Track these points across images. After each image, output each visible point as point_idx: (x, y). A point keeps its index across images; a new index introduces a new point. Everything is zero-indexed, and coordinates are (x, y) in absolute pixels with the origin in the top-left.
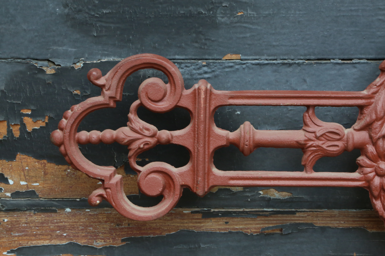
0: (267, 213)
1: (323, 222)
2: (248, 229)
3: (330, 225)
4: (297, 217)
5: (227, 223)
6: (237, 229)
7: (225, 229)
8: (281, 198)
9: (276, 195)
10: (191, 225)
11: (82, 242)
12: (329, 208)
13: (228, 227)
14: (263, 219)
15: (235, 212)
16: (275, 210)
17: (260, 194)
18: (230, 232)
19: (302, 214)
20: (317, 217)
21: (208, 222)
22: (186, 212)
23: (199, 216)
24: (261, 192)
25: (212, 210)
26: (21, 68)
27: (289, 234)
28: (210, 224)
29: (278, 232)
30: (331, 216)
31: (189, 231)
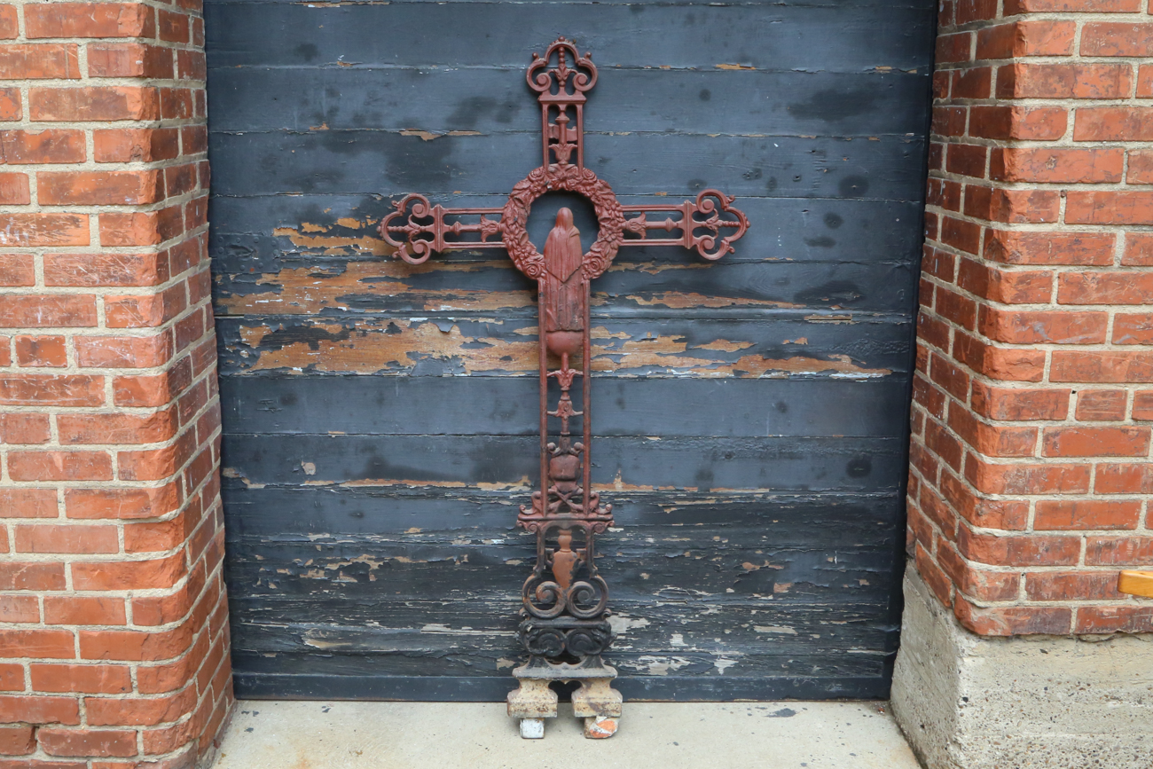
0: (472, 262)
1: (498, 266)
2: (465, 269)
3: (501, 267)
4: (486, 264)
5: (456, 267)
6: (460, 270)
8: (479, 255)
9: (476, 253)
11: (391, 276)
12: (500, 260)
13: (455, 269)
14: (471, 265)
15: (459, 262)
16: (476, 260)
18: (457, 271)
19: (488, 263)
20: (495, 263)
23: (445, 264)
24: (470, 252)
25: (449, 261)
26: (366, 198)
27: (483, 271)
29: (478, 271)
30: (501, 263)
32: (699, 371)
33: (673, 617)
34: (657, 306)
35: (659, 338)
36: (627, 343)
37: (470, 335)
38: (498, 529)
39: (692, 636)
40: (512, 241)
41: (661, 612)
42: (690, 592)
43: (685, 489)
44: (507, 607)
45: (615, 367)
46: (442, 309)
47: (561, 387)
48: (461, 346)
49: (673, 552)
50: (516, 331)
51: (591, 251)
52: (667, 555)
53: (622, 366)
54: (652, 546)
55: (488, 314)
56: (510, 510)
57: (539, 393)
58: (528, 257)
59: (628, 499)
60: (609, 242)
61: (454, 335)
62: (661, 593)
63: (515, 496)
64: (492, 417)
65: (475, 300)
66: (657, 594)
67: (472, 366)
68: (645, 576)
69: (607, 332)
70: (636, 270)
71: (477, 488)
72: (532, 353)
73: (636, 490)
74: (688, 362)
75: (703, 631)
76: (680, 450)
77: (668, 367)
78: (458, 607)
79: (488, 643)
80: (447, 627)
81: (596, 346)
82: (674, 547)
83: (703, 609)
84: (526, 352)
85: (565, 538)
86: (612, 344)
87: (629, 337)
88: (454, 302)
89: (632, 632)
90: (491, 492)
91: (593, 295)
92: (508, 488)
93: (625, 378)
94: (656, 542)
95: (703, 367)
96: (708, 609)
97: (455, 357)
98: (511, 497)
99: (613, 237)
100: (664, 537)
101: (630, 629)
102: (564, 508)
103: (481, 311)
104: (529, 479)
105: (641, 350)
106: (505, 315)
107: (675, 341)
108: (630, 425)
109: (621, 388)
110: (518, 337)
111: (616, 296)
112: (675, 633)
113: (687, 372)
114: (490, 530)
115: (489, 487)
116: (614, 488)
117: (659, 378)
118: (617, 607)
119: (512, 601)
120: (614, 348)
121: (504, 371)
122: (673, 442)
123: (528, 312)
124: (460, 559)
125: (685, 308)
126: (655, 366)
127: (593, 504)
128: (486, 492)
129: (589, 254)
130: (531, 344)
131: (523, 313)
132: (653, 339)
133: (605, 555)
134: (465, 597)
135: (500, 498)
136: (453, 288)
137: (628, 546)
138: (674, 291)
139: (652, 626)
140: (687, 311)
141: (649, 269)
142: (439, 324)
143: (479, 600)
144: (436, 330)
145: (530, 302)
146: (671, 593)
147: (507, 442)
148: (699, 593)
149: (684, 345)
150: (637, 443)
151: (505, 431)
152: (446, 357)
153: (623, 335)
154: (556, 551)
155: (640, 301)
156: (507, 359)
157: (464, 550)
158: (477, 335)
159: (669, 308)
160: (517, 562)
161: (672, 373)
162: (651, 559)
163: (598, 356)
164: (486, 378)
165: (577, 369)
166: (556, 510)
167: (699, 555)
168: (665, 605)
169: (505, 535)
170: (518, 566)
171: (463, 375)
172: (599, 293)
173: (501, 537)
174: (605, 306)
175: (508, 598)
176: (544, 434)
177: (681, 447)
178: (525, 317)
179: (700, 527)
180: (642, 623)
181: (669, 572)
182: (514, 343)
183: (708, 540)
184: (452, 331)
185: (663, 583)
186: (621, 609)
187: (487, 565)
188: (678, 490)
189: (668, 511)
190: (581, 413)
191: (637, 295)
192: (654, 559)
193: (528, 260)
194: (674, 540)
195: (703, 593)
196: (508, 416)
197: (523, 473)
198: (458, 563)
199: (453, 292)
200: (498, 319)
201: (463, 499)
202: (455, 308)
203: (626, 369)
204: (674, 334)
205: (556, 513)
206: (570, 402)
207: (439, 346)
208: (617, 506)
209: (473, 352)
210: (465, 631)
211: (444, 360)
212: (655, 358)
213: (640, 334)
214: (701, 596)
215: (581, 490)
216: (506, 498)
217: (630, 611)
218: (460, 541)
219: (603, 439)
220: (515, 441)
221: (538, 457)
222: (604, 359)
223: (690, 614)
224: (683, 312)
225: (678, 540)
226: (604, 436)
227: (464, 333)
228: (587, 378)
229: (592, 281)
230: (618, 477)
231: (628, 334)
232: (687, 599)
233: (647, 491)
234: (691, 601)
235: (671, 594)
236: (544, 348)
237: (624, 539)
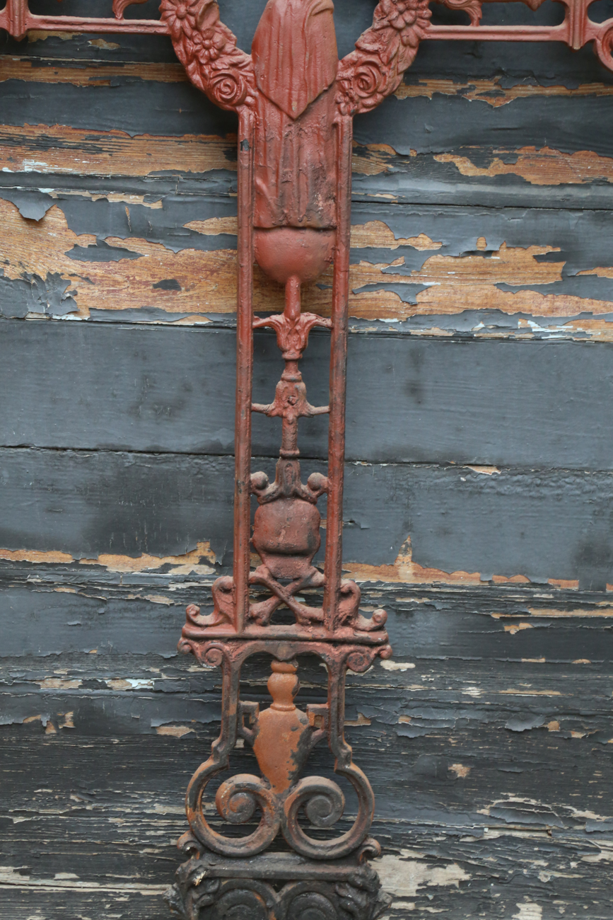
0: (95, 64)
1: (150, 75)
2: (77, 80)
3: (157, 79)
4: (125, 69)
5: (56, 73)
6: (66, 80)
7: (54, 80)
8: (110, 48)
9: (104, 45)
10: (20, 74)
12: (156, 61)
13: (57, 77)
14: (92, 70)
15: (64, 62)
16: (103, 61)
17: (89, 44)
18: (60, 84)
19: (129, 67)
20: (144, 70)
21: (38, 72)
22: (16, 59)
23: (29, 65)
24: (90, 42)
25: (42, 59)
27: (117, 87)
28: (39, 74)
29: (107, 85)
30: (157, 70)
31: (18, 80)
32: (589, 327)
33: (521, 865)
34: (501, 180)
35: (504, 251)
36: (433, 260)
37: (89, 230)
38: (141, 657)
39: (562, 911)
40: (181, 18)
41: (494, 853)
42: (560, 810)
43: (551, 582)
44: (157, 829)
45: (405, 312)
46: (27, 169)
47: (284, 351)
48: (67, 254)
49: (524, 720)
50: (191, 225)
51: (358, 48)
52: (507, 726)
53: (420, 310)
54: (475, 705)
55: (129, 185)
56: (170, 617)
57: (236, 365)
58: (217, 57)
59: (425, 600)
60: (399, 30)
61: (54, 228)
62: (492, 809)
63: (180, 586)
64: (134, 411)
65: (100, 151)
66: (486, 812)
67: (92, 299)
68: (460, 770)
69: (388, 233)
70: (458, 97)
71: (97, 567)
72: (224, 275)
73: (443, 581)
74: (566, 305)
75: (587, 900)
76: (541, 498)
77: (521, 315)
78: (48, 827)
79: (112, 910)
80: (23, 873)
81: (363, 264)
82: (524, 710)
83: (586, 849)
84: (212, 272)
85: (282, 679)
86: (400, 261)
87: (436, 247)
88: (54, 153)
89: (428, 893)
90: (129, 576)
91: (360, 151)
92: (166, 567)
93: (425, 337)
94: (486, 697)
95: (599, 317)
96: (597, 851)
97: (55, 278)
98: (173, 588)
99: (408, 18)
100: (503, 685)
101: (425, 888)
102: (284, 615)
103: (114, 178)
104: (211, 549)
105: (463, 276)
106: (167, 188)
107: (538, 258)
108: (435, 440)
109: (416, 358)
110: (194, 238)
111: (413, 154)
112: (524, 902)
113: (564, 328)
114: (124, 659)
115: (125, 564)
116: (397, 574)
117: (501, 339)
118: (397, 837)
119: (168, 816)
120: (407, 267)
121: (163, 311)
122: (528, 479)
123: (218, 183)
124: (57, 721)
125: (562, 186)
126: (493, 313)
127: (346, 606)
128: (117, 576)
129: (353, 55)
130: (222, 255)
131: (205, 185)
132: (489, 253)
133: (373, 720)
134: (63, 806)
135: (148, 589)
136: (51, 122)
137: (423, 701)
138: (542, 145)
139: (475, 883)
140: (569, 191)
141: (488, 94)
142: (17, 202)
143: (96, 812)
144: (13, 215)
145: (222, 161)
146: (516, 809)
147: (165, 467)
148: (578, 813)
149: (559, 267)
150: (446, 479)
151: (163, 444)
152: (36, 277)
153: (424, 242)
154: (262, 707)
155: (465, 167)
156: (169, 285)
157: (65, 701)
158: (105, 231)
159: (529, 183)
160: (181, 731)
161: (529, 330)
162: (474, 733)
163: (368, 287)
164: (122, 327)
165: (320, 313)
166: (264, 618)
167: (580, 729)
168: (502, 837)
169: (157, 670)
170: (183, 740)
171: (71, 317)
172: (373, 146)
173: (148, 675)
174: (387, 175)
175: (159, 809)
176: (243, 453)
177: (545, 491)
178: (212, 194)
179: (581, 668)
180: (451, 874)
181: (512, 763)
182: (186, 252)
183: (599, 697)
184: (48, 218)
185: (497, 788)
186: (406, 842)
187: (118, 735)
188: (534, 585)
189: (512, 630)
190: (326, 409)
191: (458, 153)
192: (480, 733)
193: (218, 64)
194: (525, 694)
195: (588, 814)
196: (169, 410)
197: (199, 537)
198: (51, 730)
199: (51, 132)
200: (152, 196)
201: (67, 590)
202: (56, 169)
203: (429, 318)
204: (537, 243)
205: (264, 625)
206: (302, 385)
207: (19, 250)
208: (404, 614)
209: (95, 269)
210: (63, 881)
211: (31, 282)
212: (493, 295)
213: (461, 241)
214: (582, 821)
215: (320, 577)
216: (162, 590)
217: (423, 847)
218: (57, 682)
219: (374, 468)
220: (184, 466)
221: (230, 502)
222: (382, 294)
223: (558, 861)
224: (559, 194)
225: (534, 693)
226: (377, 462)
227: (74, 226)
228: (339, 333)
229: (358, 119)
230: (406, 551)
231: (434, 239)
232: (551, 825)
233: (467, 584)
234: (562, 831)
235: (517, 813)
236: (247, 264)
237: (415, 688)
